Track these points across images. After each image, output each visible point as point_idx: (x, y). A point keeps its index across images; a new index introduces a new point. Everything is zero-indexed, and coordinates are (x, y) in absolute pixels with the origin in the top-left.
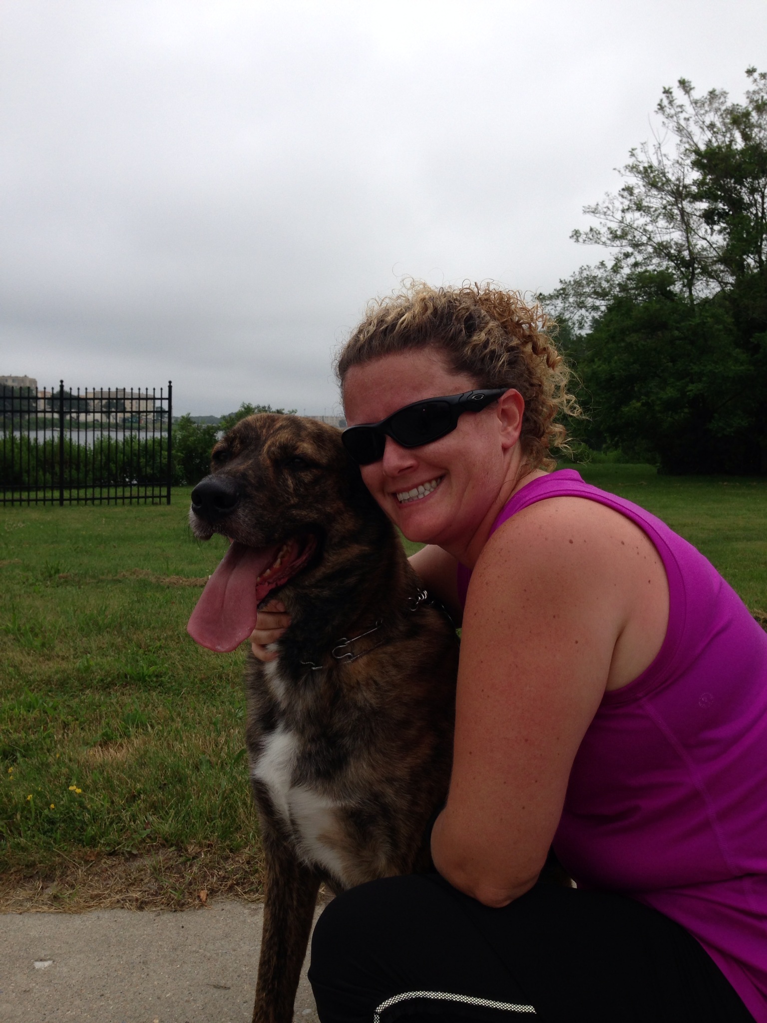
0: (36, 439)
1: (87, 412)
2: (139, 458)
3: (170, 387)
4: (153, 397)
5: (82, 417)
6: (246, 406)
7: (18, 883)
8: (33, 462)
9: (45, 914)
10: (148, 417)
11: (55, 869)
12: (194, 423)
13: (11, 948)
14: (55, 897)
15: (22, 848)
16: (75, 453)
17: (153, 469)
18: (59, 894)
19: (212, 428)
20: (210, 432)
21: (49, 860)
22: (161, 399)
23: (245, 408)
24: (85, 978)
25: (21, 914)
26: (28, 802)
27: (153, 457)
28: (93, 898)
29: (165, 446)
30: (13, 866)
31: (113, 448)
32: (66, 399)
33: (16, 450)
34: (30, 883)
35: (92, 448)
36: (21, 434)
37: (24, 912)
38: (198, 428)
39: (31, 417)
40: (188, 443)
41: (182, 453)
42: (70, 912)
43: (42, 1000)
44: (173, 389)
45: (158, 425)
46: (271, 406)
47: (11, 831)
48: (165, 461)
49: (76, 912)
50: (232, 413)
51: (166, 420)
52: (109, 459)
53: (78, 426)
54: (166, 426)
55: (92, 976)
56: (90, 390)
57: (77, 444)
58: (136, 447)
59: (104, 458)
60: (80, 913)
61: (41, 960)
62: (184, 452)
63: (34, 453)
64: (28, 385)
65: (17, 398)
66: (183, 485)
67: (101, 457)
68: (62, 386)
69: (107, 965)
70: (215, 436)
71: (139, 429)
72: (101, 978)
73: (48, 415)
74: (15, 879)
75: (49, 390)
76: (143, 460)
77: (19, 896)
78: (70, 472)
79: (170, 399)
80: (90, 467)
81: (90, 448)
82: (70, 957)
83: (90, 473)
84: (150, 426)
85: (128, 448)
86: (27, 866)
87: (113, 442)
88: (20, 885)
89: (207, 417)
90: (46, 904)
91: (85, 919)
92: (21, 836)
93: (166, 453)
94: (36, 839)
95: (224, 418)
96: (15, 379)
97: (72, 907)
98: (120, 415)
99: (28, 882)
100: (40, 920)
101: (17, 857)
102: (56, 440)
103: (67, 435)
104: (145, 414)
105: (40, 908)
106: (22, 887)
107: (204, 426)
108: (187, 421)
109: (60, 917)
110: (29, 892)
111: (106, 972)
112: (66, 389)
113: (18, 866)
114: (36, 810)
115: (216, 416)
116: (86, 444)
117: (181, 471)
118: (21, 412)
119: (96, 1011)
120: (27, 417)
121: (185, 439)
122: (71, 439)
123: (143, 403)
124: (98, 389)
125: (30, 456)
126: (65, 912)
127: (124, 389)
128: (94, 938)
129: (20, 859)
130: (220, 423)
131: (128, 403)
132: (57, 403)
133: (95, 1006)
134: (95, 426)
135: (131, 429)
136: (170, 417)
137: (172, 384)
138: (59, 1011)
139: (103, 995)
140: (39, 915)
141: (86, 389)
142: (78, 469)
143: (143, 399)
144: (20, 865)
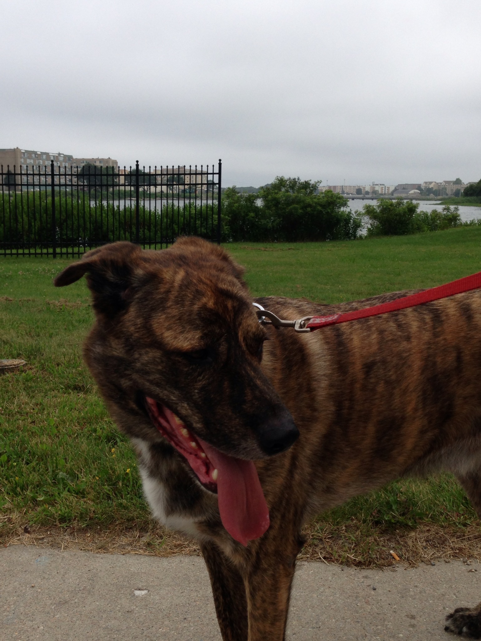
0: (119, 207)
1: (156, 185)
2: (195, 221)
3: (220, 164)
4: (206, 172)
5: (153, 189)
6: (279, 178)
7: (121, 532)
8: (117, 224)
9: (142, 556)
10: (203, 188)
11: (148, 524)
12: (238, 193)
13: (117, 579)
14: (148, 544)
15: (124, 507)
16: (147, 217)
17: (206, 229)
18: (151, 542)
19: (253, 196)
20: (251, 199)
21: (143, 517)
22: (213, 174)
23: (279, 180)
24: (172, 605)
25: (123, 554)
26: (127, 474)
27: (206, 219)
28: (176, 546)
29: (216, 210)
30: (118, 519)
31: (176, 213)
32: (141, 175)
33: (104, 215)
34: (130, 533)
35: (160, 213)
36: (107, 203)
37: (126, 553)
38: (241, 197)
39: (115, 189)
40: (234, 208)
41: (229, 216)
42: (160, 555)
43: (141, 619)
44: (222, 165)
45: (210, 194)
46: (300, 178)
47: (115, 494)
48: (216, 223)
49: (163, 556)
50: (268, 184)
51: (216, 191)
52: (172, 222)
53: (150, 196)
54: (216, 196)
55: (178, 604)
56: (159, 168)
57: (149, 210)
58: (193, 211)
59: (169, 220)
60: (167, 557)
61: (139, 590)
62: (230, 215)
63: (117, 217)
64: (111, 165)
65: (104, 175)
66: (230, 242)
67: (167, 220)
68: (137, 165)
69: (188, 597)
70: (255, 203)
71: (196, 198)
72: (184, 606)
73: (128, 188)
74: (119, 529)
75: (128, 169)
76: (198, 222)
77: (122, 542)
78: (144, 231)
79: (220, 173)
80: (159, 227)
81: (158, 213)
82: (161, 589)
83: (159, 232)
84: (204, 196)
85: (187, 213)
86: (128, 520)
87: (175, 208)
88: (123, 533)
89: (248, 188)
90: (142, 549)
91: (171, 561)
92: (122, 498)
93: (217, 216)
94: (134, 501)
95: (262, 188)
96: (101, 161)
97: (161, 552)
98: (181, 187)
99: (129, 532)
100: (138, 560)
101: (121, 513)
102: (133, 207)
103: (141, 203)
104: (200, 186)
105: (137, 551)
106: (125, 535)
107: (246, 195)
108: (233, 191)
109: (152, 558)
110: (129, 539)
111: (187, 602)
112: (141, 168)
113: (121, 520)
114: (133, 480)
115: (255, 187)
116: (155, 210)
117: (228, 231)
118: (107, 186)
119: (181, 630)
120: (111, 189)
121: (230, 205)
122: (144, 206)
123: (199, 177)
124: (164, 167)
125: (115, 220)
126: (156, 555)
127: (185, 166)
128: (178, 576)
129: (123, 515)
130: (259, 192)
131: (187, 177)
132: (134, 178)
133: (180, 626)
134: (162, 196)
135: (190, 198)
136: (220, 188)
137: (221, 162)
138: (154, 628)
139: (185, 619)
140: (137, 556)
141: (156, 167)
142: (149, 230)
143: (199, 174)
144: (123, 519)
